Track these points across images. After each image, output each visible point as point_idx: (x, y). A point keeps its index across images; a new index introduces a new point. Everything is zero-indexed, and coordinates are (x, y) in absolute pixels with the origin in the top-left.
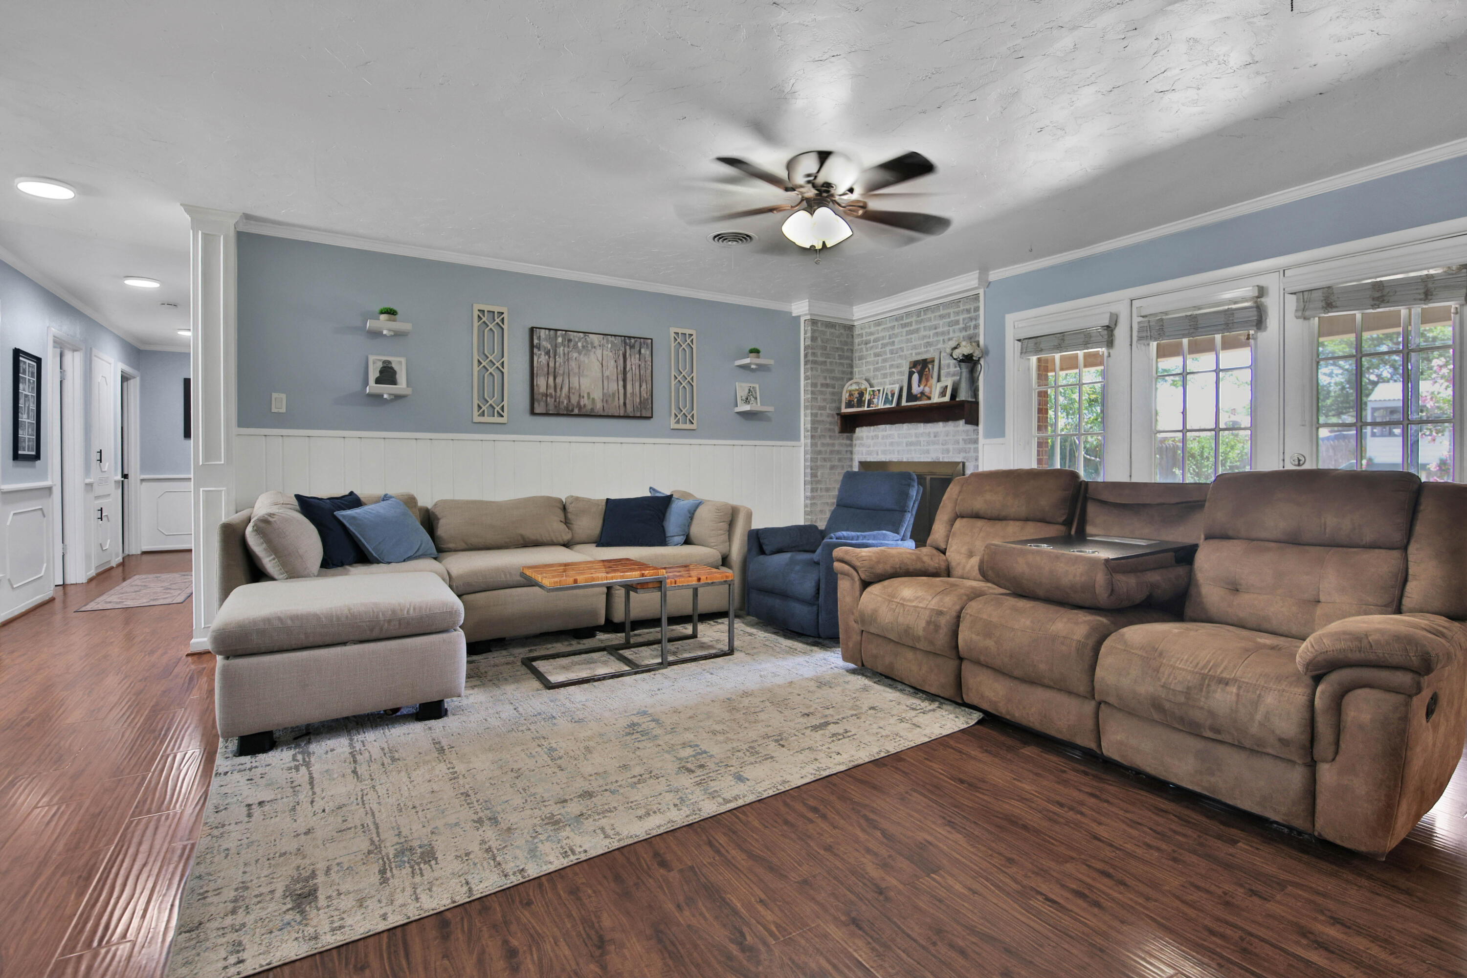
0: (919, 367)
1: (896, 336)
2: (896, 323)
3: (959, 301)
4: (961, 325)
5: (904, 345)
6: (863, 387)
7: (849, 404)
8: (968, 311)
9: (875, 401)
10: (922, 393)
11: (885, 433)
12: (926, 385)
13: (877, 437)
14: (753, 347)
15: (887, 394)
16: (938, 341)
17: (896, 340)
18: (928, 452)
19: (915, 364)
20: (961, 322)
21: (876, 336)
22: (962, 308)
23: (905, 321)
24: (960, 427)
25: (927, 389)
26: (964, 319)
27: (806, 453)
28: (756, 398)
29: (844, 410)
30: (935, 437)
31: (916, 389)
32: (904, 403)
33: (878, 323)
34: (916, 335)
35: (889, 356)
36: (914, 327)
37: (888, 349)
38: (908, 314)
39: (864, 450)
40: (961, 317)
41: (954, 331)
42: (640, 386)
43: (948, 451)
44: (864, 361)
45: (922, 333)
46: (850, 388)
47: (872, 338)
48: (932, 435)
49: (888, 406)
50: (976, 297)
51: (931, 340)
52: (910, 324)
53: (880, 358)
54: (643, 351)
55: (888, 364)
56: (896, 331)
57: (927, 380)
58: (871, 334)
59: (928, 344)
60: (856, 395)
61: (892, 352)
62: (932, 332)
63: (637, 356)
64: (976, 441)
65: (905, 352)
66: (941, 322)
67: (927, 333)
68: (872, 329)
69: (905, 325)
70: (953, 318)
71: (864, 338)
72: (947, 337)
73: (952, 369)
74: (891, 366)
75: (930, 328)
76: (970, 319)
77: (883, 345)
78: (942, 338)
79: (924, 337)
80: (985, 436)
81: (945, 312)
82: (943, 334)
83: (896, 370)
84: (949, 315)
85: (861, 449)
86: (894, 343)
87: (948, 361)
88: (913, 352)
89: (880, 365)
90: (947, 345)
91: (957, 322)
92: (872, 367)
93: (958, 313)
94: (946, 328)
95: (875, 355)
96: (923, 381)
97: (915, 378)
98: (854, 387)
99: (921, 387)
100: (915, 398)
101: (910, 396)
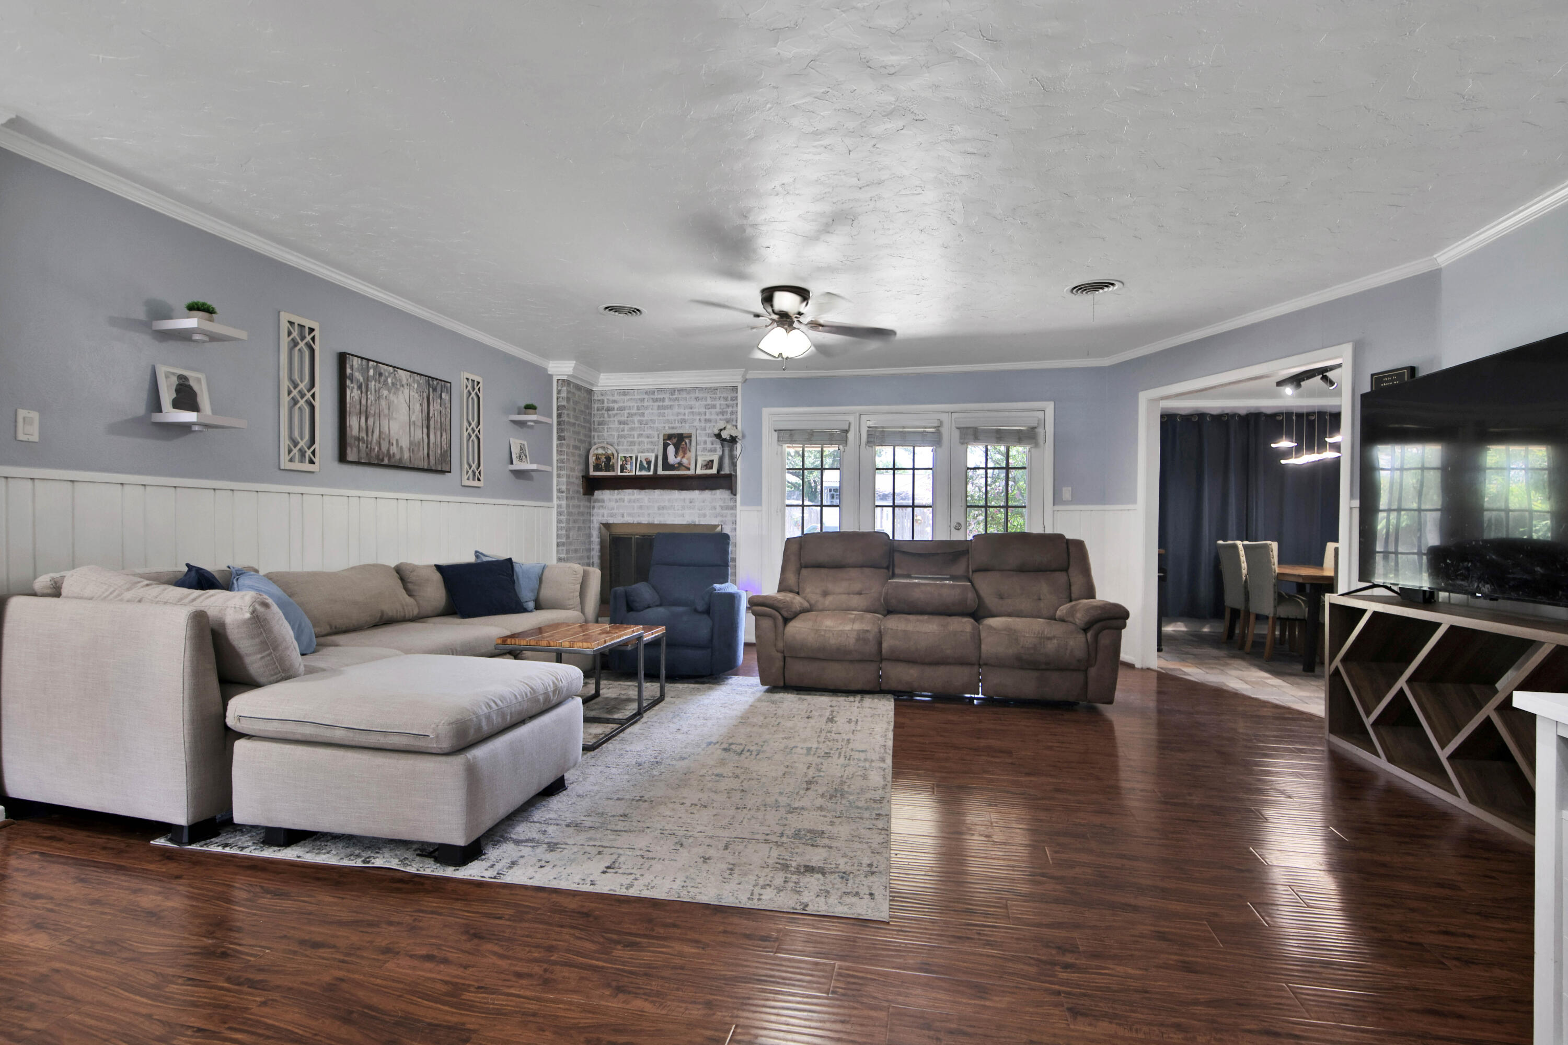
0: (675, 440)
1: (647, 408)
2: (646, 397)
3: (716, 389)
4: (718, 410)
5: (656, 418)
6: (609, 452)
7: (597, 468)
8: (726, 399)
9: (628, 466)
10: (680, 464)
11: (633, 497)
12: (683, 457)
13: (623, 500)
14: (529, 402)
15: (641, 461)
16: (694, 420)
17: (646, 412)
18: (683, 515)
19: (669, 437)
20: (718, 406)
21: (621, 405)
22: (719, 395)
23: (656, 396)
24: (720, 495)
25: (685, 461)
26: (721, 405)
27: (559, 514)
28: (526, 456)
29: (592, 473)
30: (691, 502)
31: (672, 459)
32: (660, 472)
33: (624, 393)
34: (669, 411)
35: (637, 425)
36: (667, 403)
37: (636, 419)
38: (660, 391)
39: (606, 512)
40: (718, 403)
41: (711, 413)
42: (441, 436)
43: (705, 516)
44: (606, 427)
45: (676, 410)
46: (596, 452)
47: (616, 406)
48: (687, 502)
49: (644, 473)
50: (735, 389)
51: (686, 417)
52: (663, 400)
53: (626, 427)
54: (443, 395)
55: (636, 433)
56: (646, 404)
57: (685, 453)
58: (614, 402)
59: (686, 421)
60: (603, 459)
61: (641, 422)
62: (687, 411)
63: (439, 401)
64: (734, 508)
65: (656, 425)
66: (697, 404)
67: (682, 411)
68: (616, 397)
69: (657, 400)
70: (709, 402)
71: (606, 405)
72: (703, 418)
73: (709, 446)
74: (640, 435)
75: (685, 407)
76: (728, 406)
77: (630, 415)
78: (698, 418)
79: (678, 414)
80: (743, 504)
81: (701, 395)
82: (699, 414)
83: (646, 440)
84: (706, 399)
85: (601, 511)
86: (643, 414)
87: (704, 438)
88: (667, 426)
89: (626, 432)
90: (703, 424)
91: (714, 407)
92: (616, 434)
93: (715, 399)
94: (702, 410)
95: (620, 423)
96: (680, 453)
97: (671, 449)
98: (600, 451)
99: (679, 459)
100: (672, 467)
101: (667, 466)
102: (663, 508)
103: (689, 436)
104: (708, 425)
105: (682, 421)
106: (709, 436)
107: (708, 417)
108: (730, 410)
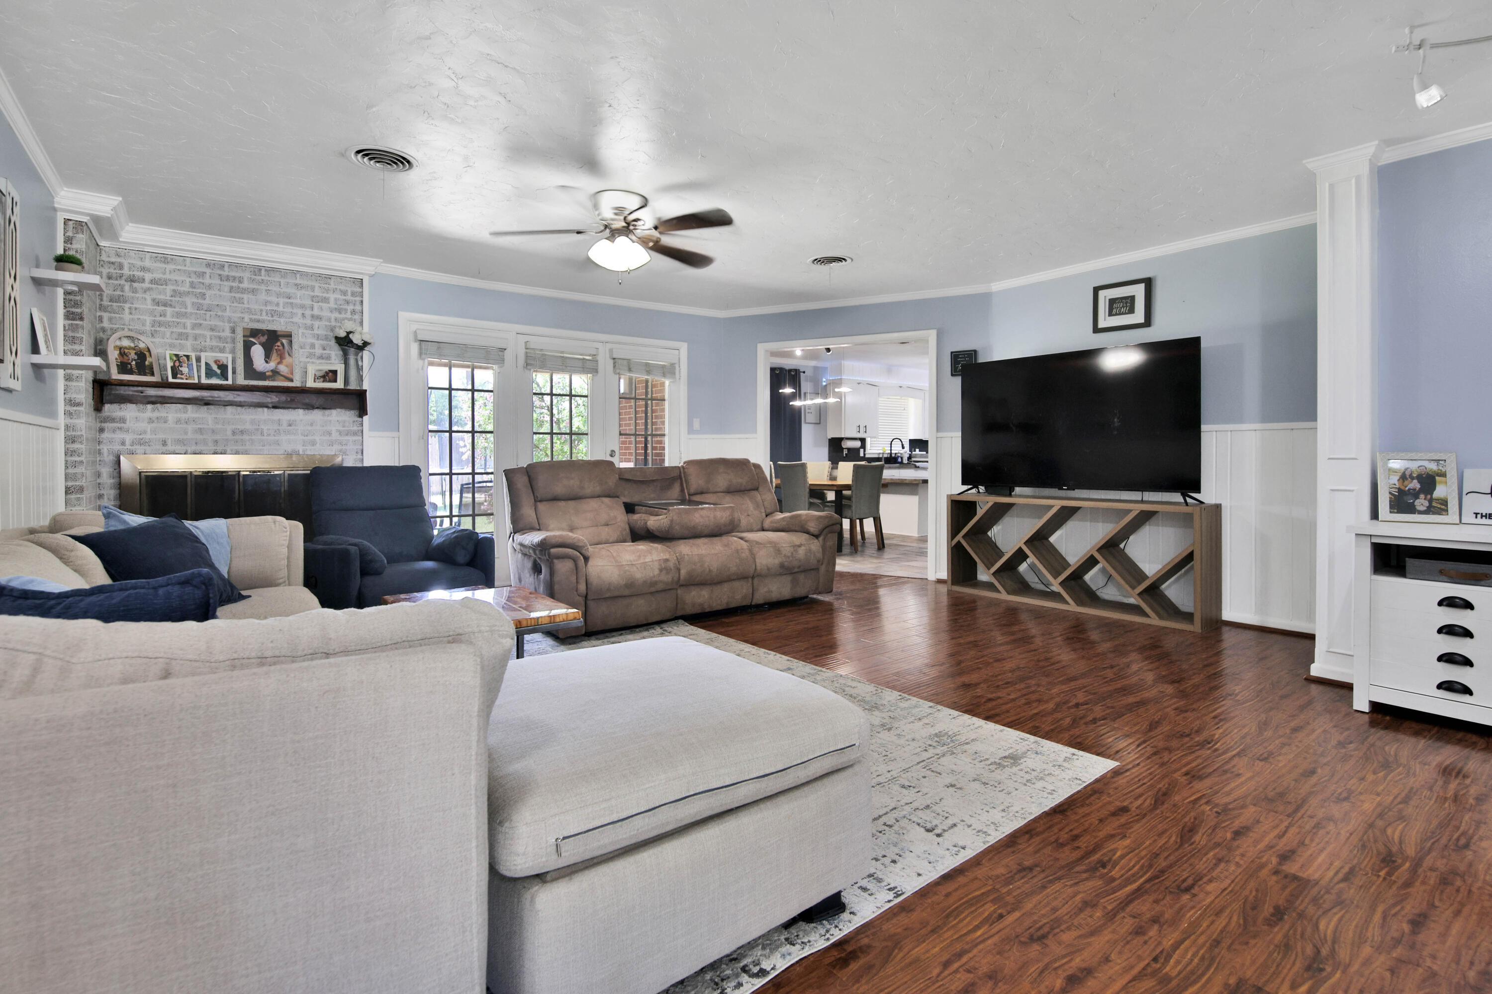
0: (264, 339)
1: (210, 287)
2: (208, 271)
3: (329, 277)
4: (332, 305)
5: (227, 304)
7: (124, 368)
8: (344, 293)
9: (185, 369)
10: (275, 373)
11: (183, 416)
12: (279, 363)
15: (207, 364)
16: (293, 315)
17: (209, 293)
19: (255, 333)
20: (332, 300)
21: (157, 276)
22: (332, 286)
23: (226, 272)
24: (337, 417)
25: (283, 369)
26: (336, 299)
28: (49, 342)
29: (116, 376)
30: (290, 425)
31: (260, 364)
33: (165, 259)
34: (251, 296)
35: (190, 309)
36: (245, 285)
37: (189, 300)
38: (237, 266)
39: (128, 437)
40: (332, 297)
41: (321, 309)
43: (313, 443)
44: (127, 306)
45: (263, 297)
46: (118, 343)
47: (148, 276)
48: (285, 424)
49: (216, 381)
50: (361, 282)
51: (281, 309)
52: (240, 279)
53: (169, 310)
55: (188, 321)
56: (207, 281)
57: (282, 357)
58: (143, 269)
59: (281, 315)
60: (133, 355)
61: (197, 307)
62: (282, 301)
64: (360, 433)
65: (228, 313)
66: (299, 293)
67: (274, 299)
68: (148, 263)
69: (228, 278)
70: (317, 292)
71: (126, 271)
72: (308, 313)
73: (318, 351)
74: (195, 326)
75: (278, 295)
76: (348, 303)
77: (175, 293)
78: (300, 312)
79: (266, 303)
80: (371, 429)
81: (304, 282)
82: (302, 307)
83: (208, 334)
84: (313, 288)
85: (119, 436)
86: (203, 296)
87: (311, 340)
88: (247, 317)
89: (169, 318)
90: (308, 322)
91: (326, 300)
92: (148, 319)
93: (327, 291)
94: (308, 302)
95: (157, 303)
96: (274, 356)
97: (258, 352)
98: (126, 343)
99: (272, 365)
100: (262, 376)
101: (250, 371)
102: (242, 432)
103: (289, 336)
104: (317, 323)
105: (273, 313)
106: (318, 337)
107: (316, 312)
108: (350, 307)
